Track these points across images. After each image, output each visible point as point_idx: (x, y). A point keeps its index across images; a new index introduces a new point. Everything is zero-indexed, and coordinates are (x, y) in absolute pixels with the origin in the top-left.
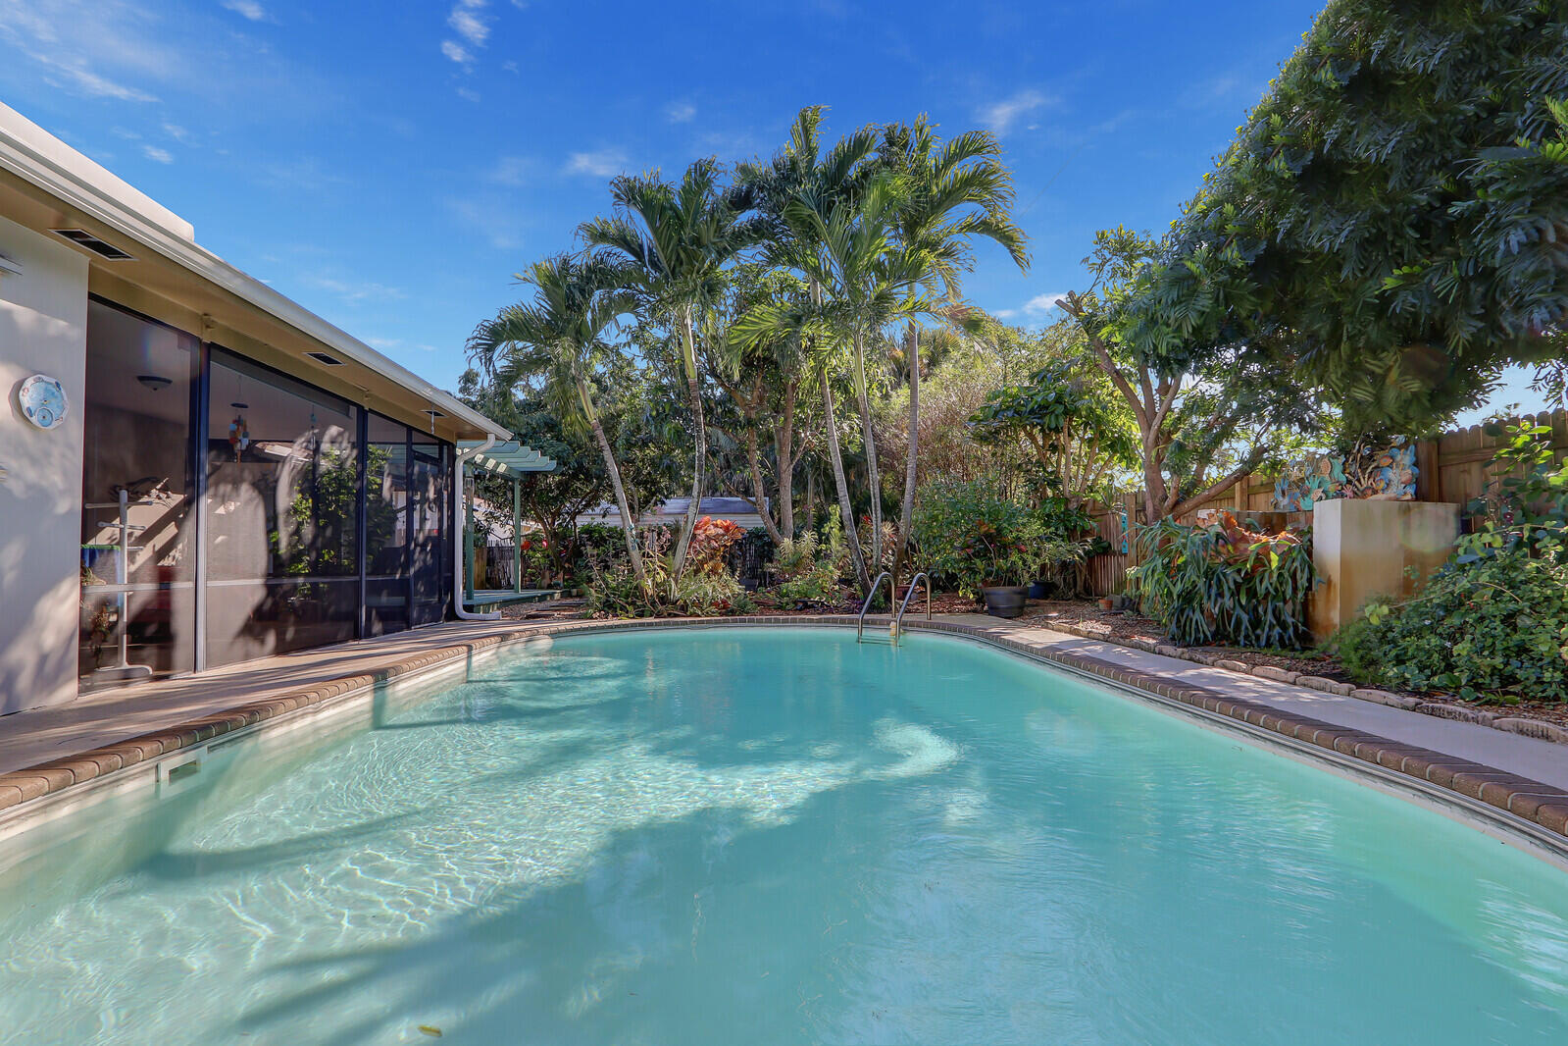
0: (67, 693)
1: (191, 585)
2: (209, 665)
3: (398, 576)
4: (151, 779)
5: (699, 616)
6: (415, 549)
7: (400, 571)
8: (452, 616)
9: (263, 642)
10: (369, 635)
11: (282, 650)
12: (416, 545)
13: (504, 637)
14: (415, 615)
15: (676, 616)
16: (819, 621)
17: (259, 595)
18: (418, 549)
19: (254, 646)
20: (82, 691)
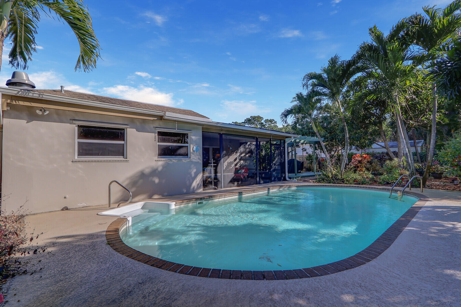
0: (201, 190)
1: (220, 174)
2: (224, 187)
3: (267, 171)
4: (196, 203)
5: (347, 184)
6: (272, 165)
7: (268, 170)
8: (285, 179)
9: (234, 184)
10: (259, 183)
11: (238, 186)
12: (273, 164)
13: (281, 186)
14: (273, 179)
15: (340, 183)
16: (383, 189)
17: (233, 176)
18: (273, 165)
19: (232, 185)
20: (203, 190)
